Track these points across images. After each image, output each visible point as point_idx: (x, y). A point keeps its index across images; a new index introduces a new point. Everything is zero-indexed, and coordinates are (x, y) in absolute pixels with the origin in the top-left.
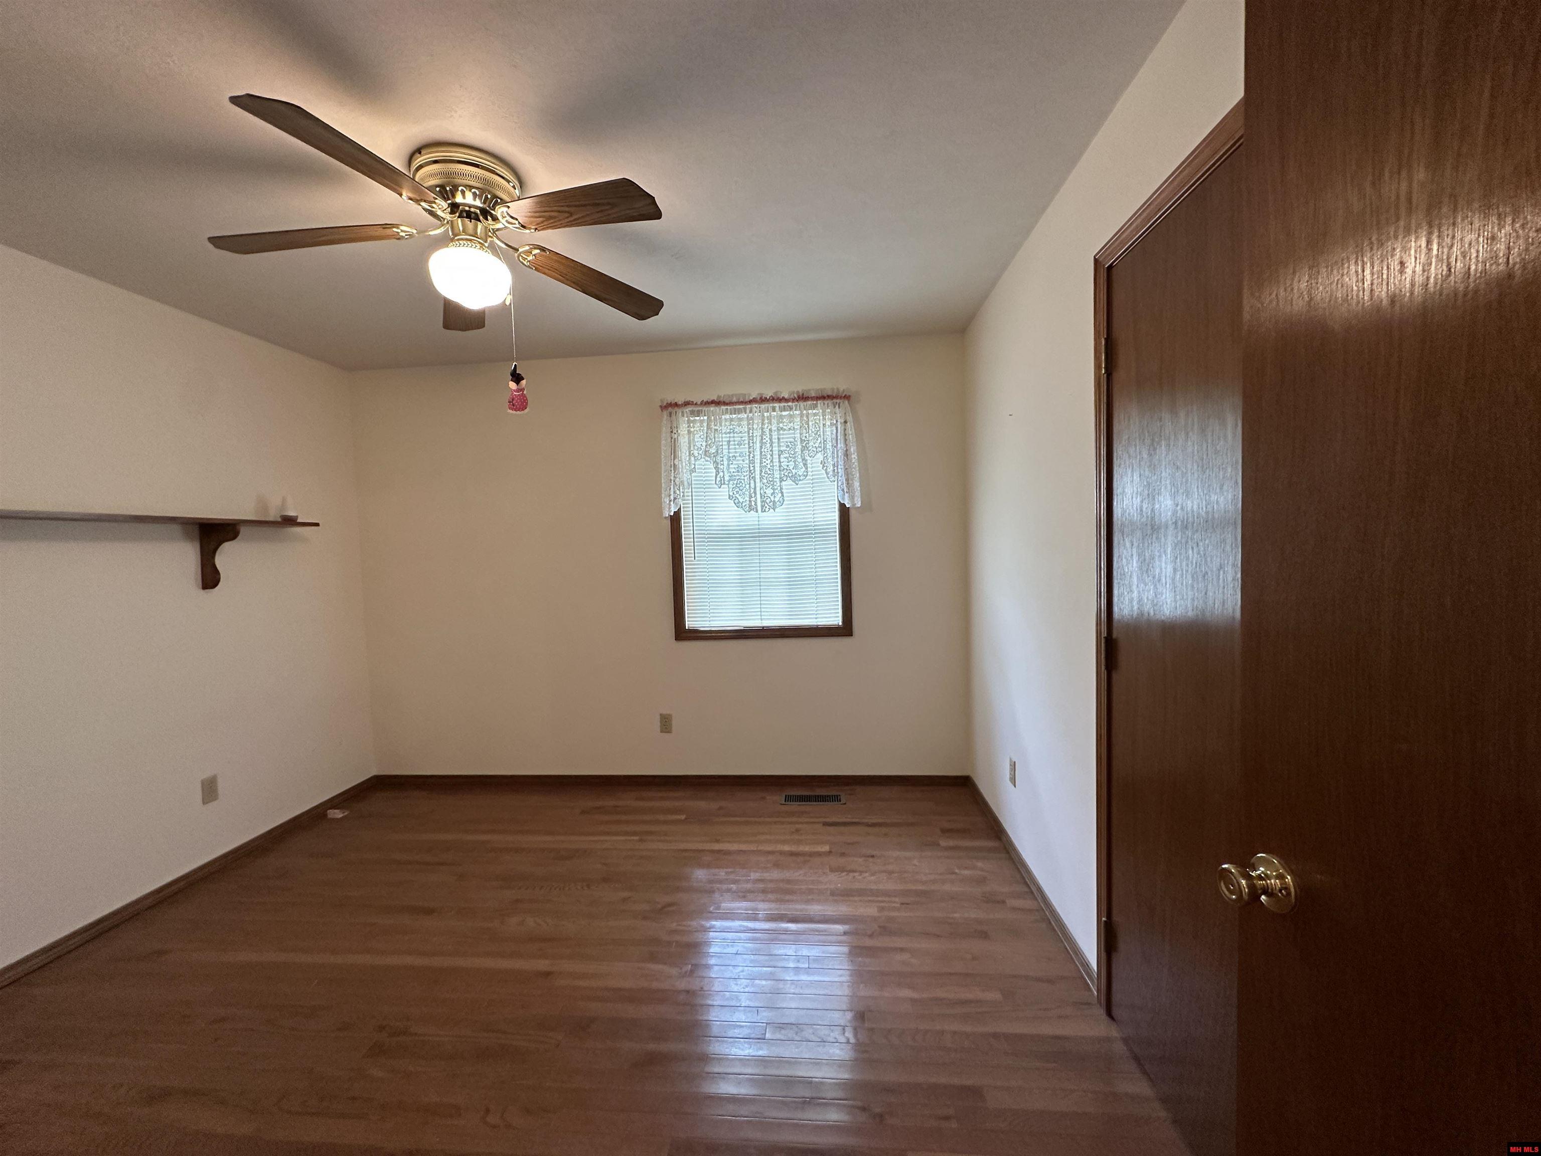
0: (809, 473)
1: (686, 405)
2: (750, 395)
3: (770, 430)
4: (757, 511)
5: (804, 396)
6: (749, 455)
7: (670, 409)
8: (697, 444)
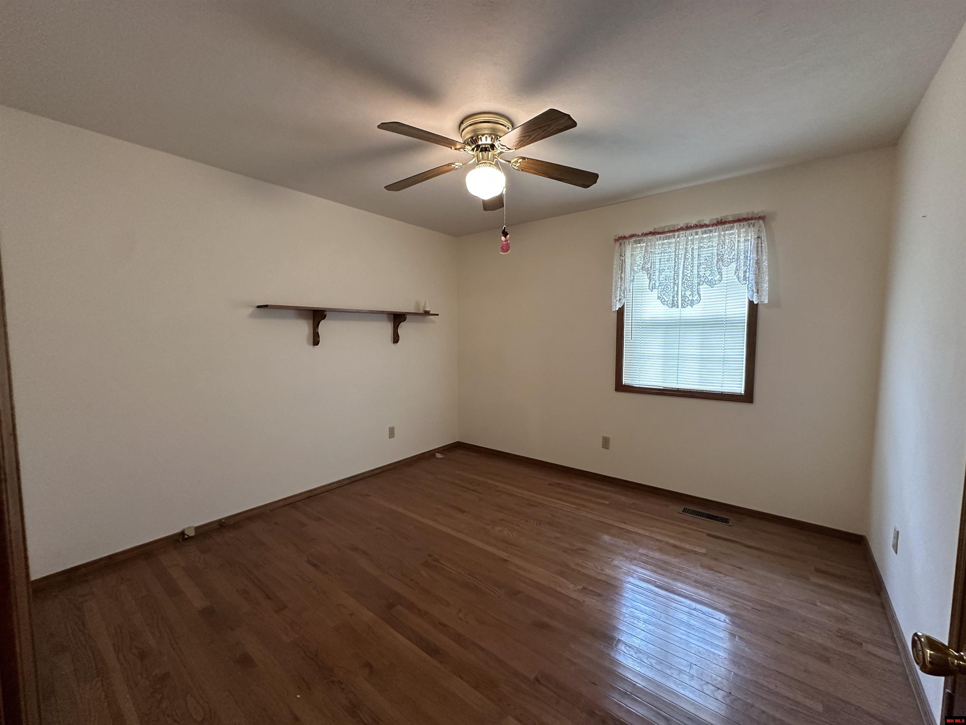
0: (723, 279)
1: (631, 237)
2: (678, 225)
3: (693, 249)
4: (678, 307)
5: (722, 221)
6: (675, 268)
7: (620, 241)
8: (637, 262)
